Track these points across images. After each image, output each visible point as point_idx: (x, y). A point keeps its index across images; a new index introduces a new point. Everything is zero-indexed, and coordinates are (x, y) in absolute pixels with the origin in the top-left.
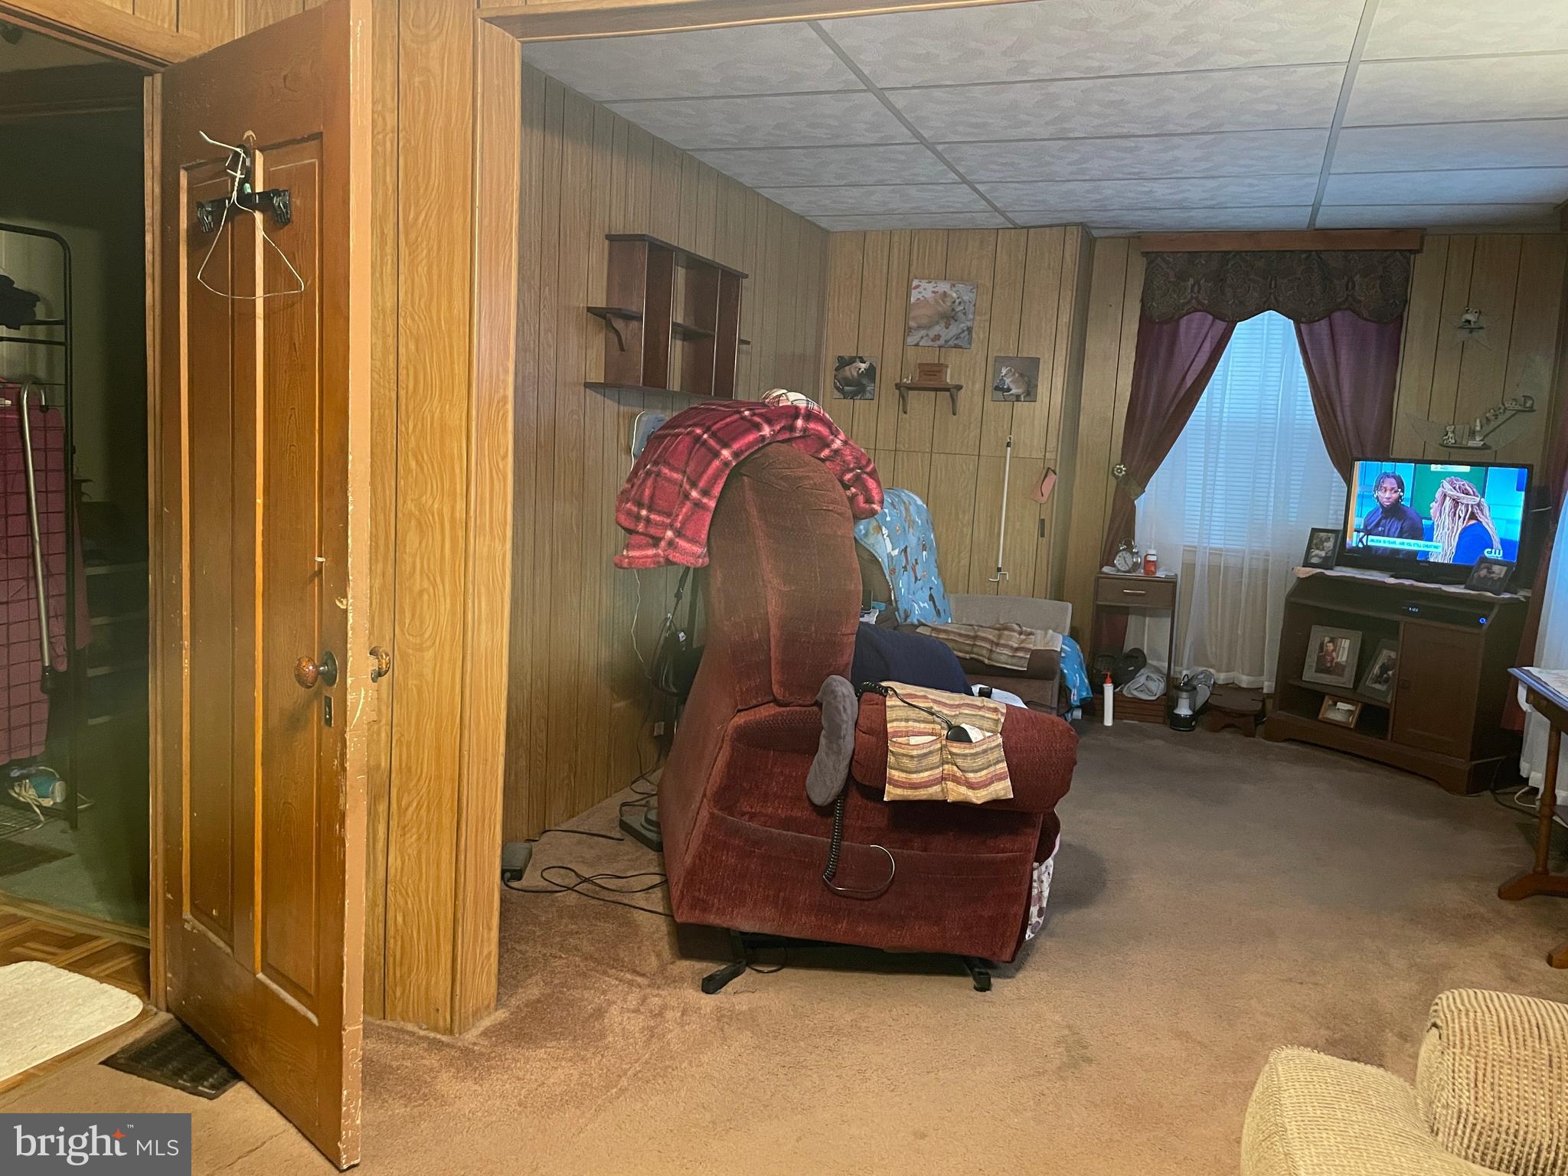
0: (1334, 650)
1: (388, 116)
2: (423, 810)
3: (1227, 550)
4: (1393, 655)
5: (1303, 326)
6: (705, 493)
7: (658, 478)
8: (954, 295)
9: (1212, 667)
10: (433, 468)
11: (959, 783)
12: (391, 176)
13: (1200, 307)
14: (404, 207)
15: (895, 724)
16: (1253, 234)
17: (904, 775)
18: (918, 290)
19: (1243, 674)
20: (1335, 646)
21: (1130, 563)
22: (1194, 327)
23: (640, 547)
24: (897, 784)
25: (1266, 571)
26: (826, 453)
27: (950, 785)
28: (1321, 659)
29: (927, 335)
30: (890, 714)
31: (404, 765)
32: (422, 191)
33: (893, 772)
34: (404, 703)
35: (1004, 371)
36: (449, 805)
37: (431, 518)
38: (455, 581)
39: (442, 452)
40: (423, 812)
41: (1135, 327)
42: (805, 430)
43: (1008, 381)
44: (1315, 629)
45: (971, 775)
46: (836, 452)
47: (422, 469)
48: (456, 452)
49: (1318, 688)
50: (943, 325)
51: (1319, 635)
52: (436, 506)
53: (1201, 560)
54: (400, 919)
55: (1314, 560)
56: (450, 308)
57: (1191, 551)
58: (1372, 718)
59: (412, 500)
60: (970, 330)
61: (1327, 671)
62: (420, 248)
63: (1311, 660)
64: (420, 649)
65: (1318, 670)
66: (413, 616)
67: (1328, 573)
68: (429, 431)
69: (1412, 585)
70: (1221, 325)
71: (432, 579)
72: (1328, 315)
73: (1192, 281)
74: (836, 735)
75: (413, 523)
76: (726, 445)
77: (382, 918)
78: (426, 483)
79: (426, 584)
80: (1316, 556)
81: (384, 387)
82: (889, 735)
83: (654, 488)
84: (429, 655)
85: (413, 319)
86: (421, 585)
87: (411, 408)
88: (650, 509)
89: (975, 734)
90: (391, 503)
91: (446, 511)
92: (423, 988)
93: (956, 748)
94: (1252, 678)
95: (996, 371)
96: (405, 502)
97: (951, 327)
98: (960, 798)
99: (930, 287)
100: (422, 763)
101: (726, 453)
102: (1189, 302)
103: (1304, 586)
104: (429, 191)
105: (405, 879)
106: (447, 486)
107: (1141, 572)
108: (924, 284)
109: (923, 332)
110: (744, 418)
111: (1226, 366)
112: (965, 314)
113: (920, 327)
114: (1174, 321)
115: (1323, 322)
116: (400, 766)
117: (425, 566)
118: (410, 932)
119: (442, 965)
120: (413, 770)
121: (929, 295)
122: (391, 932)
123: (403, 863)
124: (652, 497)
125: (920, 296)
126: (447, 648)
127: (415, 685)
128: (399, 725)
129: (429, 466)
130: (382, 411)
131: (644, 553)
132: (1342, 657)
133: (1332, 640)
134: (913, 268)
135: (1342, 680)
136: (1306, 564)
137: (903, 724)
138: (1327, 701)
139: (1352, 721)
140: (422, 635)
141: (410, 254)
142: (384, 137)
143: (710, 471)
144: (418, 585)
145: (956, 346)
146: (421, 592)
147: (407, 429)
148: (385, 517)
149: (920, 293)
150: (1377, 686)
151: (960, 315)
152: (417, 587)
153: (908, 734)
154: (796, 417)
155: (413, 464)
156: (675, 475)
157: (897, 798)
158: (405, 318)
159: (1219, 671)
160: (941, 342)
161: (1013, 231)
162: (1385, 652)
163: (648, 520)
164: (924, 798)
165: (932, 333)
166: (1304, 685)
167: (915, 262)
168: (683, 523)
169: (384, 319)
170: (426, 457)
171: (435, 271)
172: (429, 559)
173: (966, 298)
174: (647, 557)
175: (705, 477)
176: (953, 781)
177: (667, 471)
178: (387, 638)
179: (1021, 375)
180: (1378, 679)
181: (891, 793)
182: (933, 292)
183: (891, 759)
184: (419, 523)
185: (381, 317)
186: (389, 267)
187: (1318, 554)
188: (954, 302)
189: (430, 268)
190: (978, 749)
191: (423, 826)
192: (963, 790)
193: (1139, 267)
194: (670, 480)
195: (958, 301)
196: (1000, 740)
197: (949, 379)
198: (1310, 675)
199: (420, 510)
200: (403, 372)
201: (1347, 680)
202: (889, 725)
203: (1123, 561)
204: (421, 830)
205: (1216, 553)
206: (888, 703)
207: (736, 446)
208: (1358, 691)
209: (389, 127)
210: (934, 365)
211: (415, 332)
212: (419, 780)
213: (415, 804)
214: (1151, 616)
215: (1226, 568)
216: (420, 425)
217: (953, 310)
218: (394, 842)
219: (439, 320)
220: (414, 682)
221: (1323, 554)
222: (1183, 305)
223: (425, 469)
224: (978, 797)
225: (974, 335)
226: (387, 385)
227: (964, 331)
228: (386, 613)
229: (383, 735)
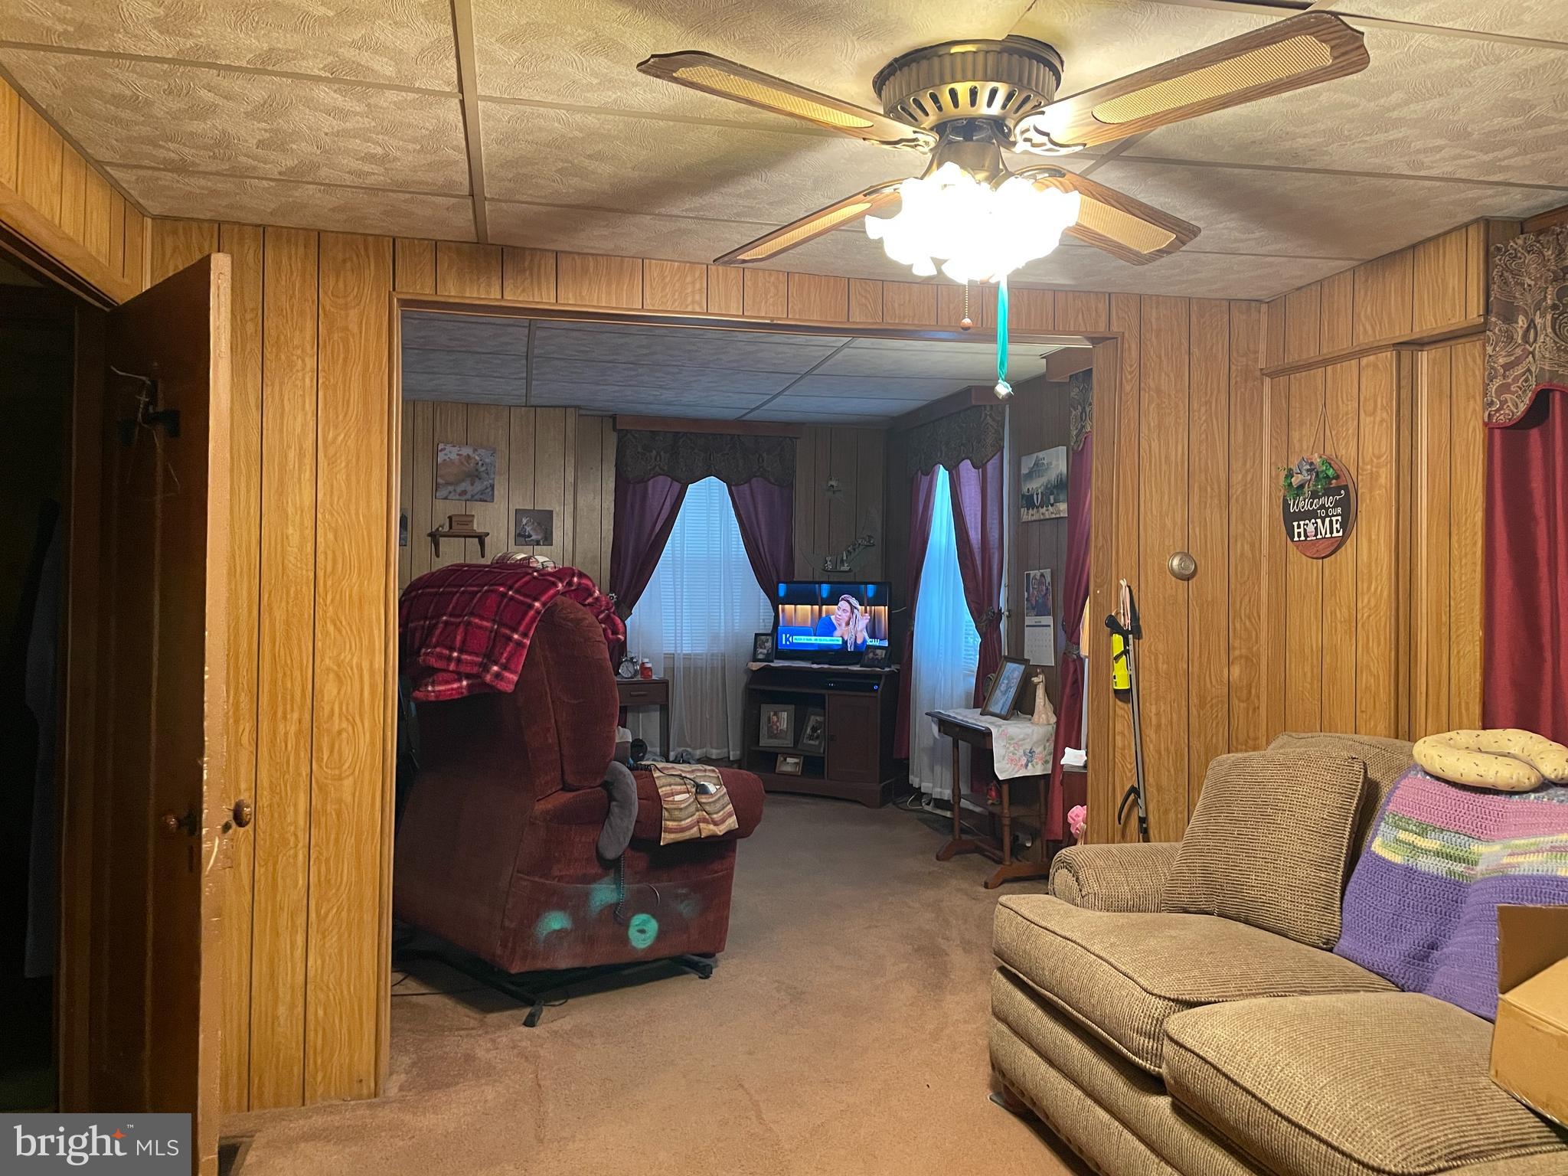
0: (778, 721)
1: (307, 359)
2: (343, 913)
3: (695, 655)
4: (819, 719)
5: (733, 488)
6: (525, 635)
7: (469, 627)
8: (477, 457)
9: (690, 746)
10: (351, 630)
11: (708, 823)
12: (310, 404)
13: (662, 472)
14: (323, 429)
15: (664, 789)
16: (696, 421)
17: (675, 823)
18: (443, 452)
19: (712, 747)
20: (778, 718)
21: (632, 671)
22: (659, 488)
23: (447, 682)
24: (670, 831)
25: (723, 668)
26: (590, 600)
27: (702, 825)
28: (770, 729)
29: (455, 490)
30: (657, 782)
31: (322, 879)
32: (341, 417)
33: (668, 823)
34: (323, 826)
35: (524, 521)
36: (371, 903)
37: (349, 671)
38: (375, 721)
39: (361, 618)
40: (344, 914)
41: (612, 485)
42: (579, 584)
43: (528, 529)
44: (764, 707)
45: (715, 816)
46: (597, 599)
47: (340, 631)
48: (374, 617)
49: (772, 750)
50: (468, 482)
51: (767, 710)
52: (355, 661)
53: (679, 664)
54: (321, 1013)
55: (760, 657)
56: (368, 506)
57: (671, 657)
58: (813, 765)
59: (330, 658)
60: (492, 487)
61: (775, 736)
62: (339, 461)
63: (764, 731)
64: (340, 778)
65: (770, 737)
66: (332, 752)
67: (772, 664)
68: (347, 603)
69: (829, 668)
70: (677, 486)
71: (351, 719)
72: (748, 481)
73: (654, 452)
74: (625, 805)
75: (331, 676)
76: (536, 600)
77: (302, 1016)
78: (345, 642)
79: (344, 725)
80: (761, 653)
81: (301, 568)
82: (662, 798)
83: (466, 634)
84: (348, 783)
85: (332, 515)
86: (339, 725)
87: (329, 583)
88: (461, 651)
89: (712, 789)
90: (308, 662)
91: (365, 665)
92: (345, 1067)
93: (703, 799)
94: (719, 751)
95: (517, 522)
96: (322, 661)
97: (475, 484)
98: (709, 834)
99: (455, 450)
100: (342, 874)
101: (537, 604)
102: (654, 468)
103: (755, 676)
104: (348, 419)
105: (325, 978)
106: (365, 642)
107: (639, 678)
108: (449, 448)
109: (451, 488)
110: (535, 578)
111: (683, 518)
112: (487, 473)
113: (448, 484)
114: (644, 481)
115: (746, 485)
116: (319, 881)
117: (344, 708)
118: (331, 1020)
119: (365, 1041)
120: (333, 882)
121: (454, 456)
122: (311, 1025)
123: (323, 962)
124: (464, 642)
125: (446, 458)
126: (367, 774)
127: (335, 810)
128: (317, 845)
129: (348, 629)
130: (299, 587)
131: (449, 687)
132: (784, 725)
133: (776, 714)
134: (436, 435)
135: (786, 742)
136: (755, 660)
137: (668, 788)
138: (780, 758)
139: (798, 770)
140: (340, 768)
141: (329, 465)
142: (304, 375)
143: (527, 619)
144: (337, 727)
145: (481, 500)
146: (340, 733)
147: (325, 601)
148: (302, 675)
149: (446, 455)
150: (811, 742)
151: (484, 475)
152: (336, 728)
153: (673, 794)
154: (573, 576)
155: (331, 628)
156: (485, 623)
157: (671, 841)
158: (323, 514)
159: (695, 748)
160: (468, 496)
161: (523, 409)
162: (812, 718)
163: (459, 660)
164: (688, 838)
165: (459, 489)
166: (761, 749)
167: (438, 429)
168: (508, 659)
169: (301, 515)
170: (344, 623)
171: (353, 478)
172: (348, 704)
173: (487, 460)
174: (452, 689)
175: (524, 623)
176: (703, 822)
177: (477, 621)
178: (304, 774)
179: (539, 524)
180: (811, 738)
181: (666, 838)
182: (458, 455)
183: (665, 814)
184: (338, 676)
185: (299, 512)
186: (308, 474)
187: (762, 652)
188: (477, 464)
189: (348, 476)
190: (717, 797)
191: (344, 926)
192: (712, 827)
193: (612, 440)
194: (481, 627)
195: (480, 463)
196: (725, 790)
197: (477, 527)
198: (765, 742)
199: (339, 666)
200: (321, 558)
201: (788, 742)
202: (660, 791)
203: (625, 671)
204: (342, 930)
205: (687, 657)
206: (655, 775)
207: (543, 599)
208: (799, 747)
209: (308, 367)
210: (462, 515)
211: (333, 525)
212: (338, 890)
213: (335, 910)
214: (642, 712)
215: (695, 668)
216: (338, 597)
217: (477, 470)
218: (313, 947)
219: (357, 514)
220: (333, 807)
221: (765, 651)
222: (650, 470)
223: (344, 632)
224: (720, 830)
225: (496, 492)
226: (304, 566)
227: (487, 488)
228: (302, 754)
229: (301, 857)
